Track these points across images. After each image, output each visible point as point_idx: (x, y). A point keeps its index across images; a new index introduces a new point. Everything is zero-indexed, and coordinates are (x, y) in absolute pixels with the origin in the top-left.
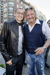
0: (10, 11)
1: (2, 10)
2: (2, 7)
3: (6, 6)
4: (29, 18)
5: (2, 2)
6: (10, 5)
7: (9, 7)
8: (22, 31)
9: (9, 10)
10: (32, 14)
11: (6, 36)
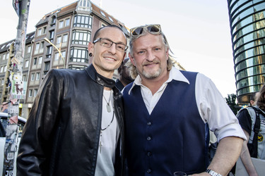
0: (75, 60)
1: (47, 56)
2: (49, 47)
3: (65, 45)
4: (145, 62)
5: (51, 32)
6: (78, 41)
7: (73, 48)
8: (116, 112)
9: (71, 59)
10: (155, 49)
11: (52, 126)
